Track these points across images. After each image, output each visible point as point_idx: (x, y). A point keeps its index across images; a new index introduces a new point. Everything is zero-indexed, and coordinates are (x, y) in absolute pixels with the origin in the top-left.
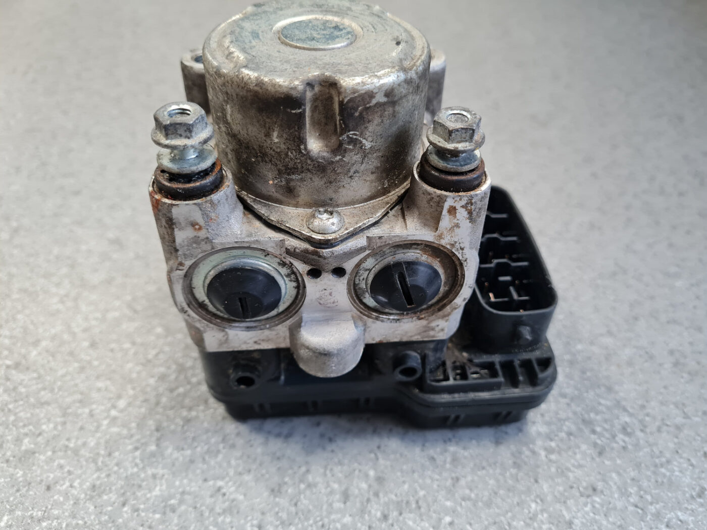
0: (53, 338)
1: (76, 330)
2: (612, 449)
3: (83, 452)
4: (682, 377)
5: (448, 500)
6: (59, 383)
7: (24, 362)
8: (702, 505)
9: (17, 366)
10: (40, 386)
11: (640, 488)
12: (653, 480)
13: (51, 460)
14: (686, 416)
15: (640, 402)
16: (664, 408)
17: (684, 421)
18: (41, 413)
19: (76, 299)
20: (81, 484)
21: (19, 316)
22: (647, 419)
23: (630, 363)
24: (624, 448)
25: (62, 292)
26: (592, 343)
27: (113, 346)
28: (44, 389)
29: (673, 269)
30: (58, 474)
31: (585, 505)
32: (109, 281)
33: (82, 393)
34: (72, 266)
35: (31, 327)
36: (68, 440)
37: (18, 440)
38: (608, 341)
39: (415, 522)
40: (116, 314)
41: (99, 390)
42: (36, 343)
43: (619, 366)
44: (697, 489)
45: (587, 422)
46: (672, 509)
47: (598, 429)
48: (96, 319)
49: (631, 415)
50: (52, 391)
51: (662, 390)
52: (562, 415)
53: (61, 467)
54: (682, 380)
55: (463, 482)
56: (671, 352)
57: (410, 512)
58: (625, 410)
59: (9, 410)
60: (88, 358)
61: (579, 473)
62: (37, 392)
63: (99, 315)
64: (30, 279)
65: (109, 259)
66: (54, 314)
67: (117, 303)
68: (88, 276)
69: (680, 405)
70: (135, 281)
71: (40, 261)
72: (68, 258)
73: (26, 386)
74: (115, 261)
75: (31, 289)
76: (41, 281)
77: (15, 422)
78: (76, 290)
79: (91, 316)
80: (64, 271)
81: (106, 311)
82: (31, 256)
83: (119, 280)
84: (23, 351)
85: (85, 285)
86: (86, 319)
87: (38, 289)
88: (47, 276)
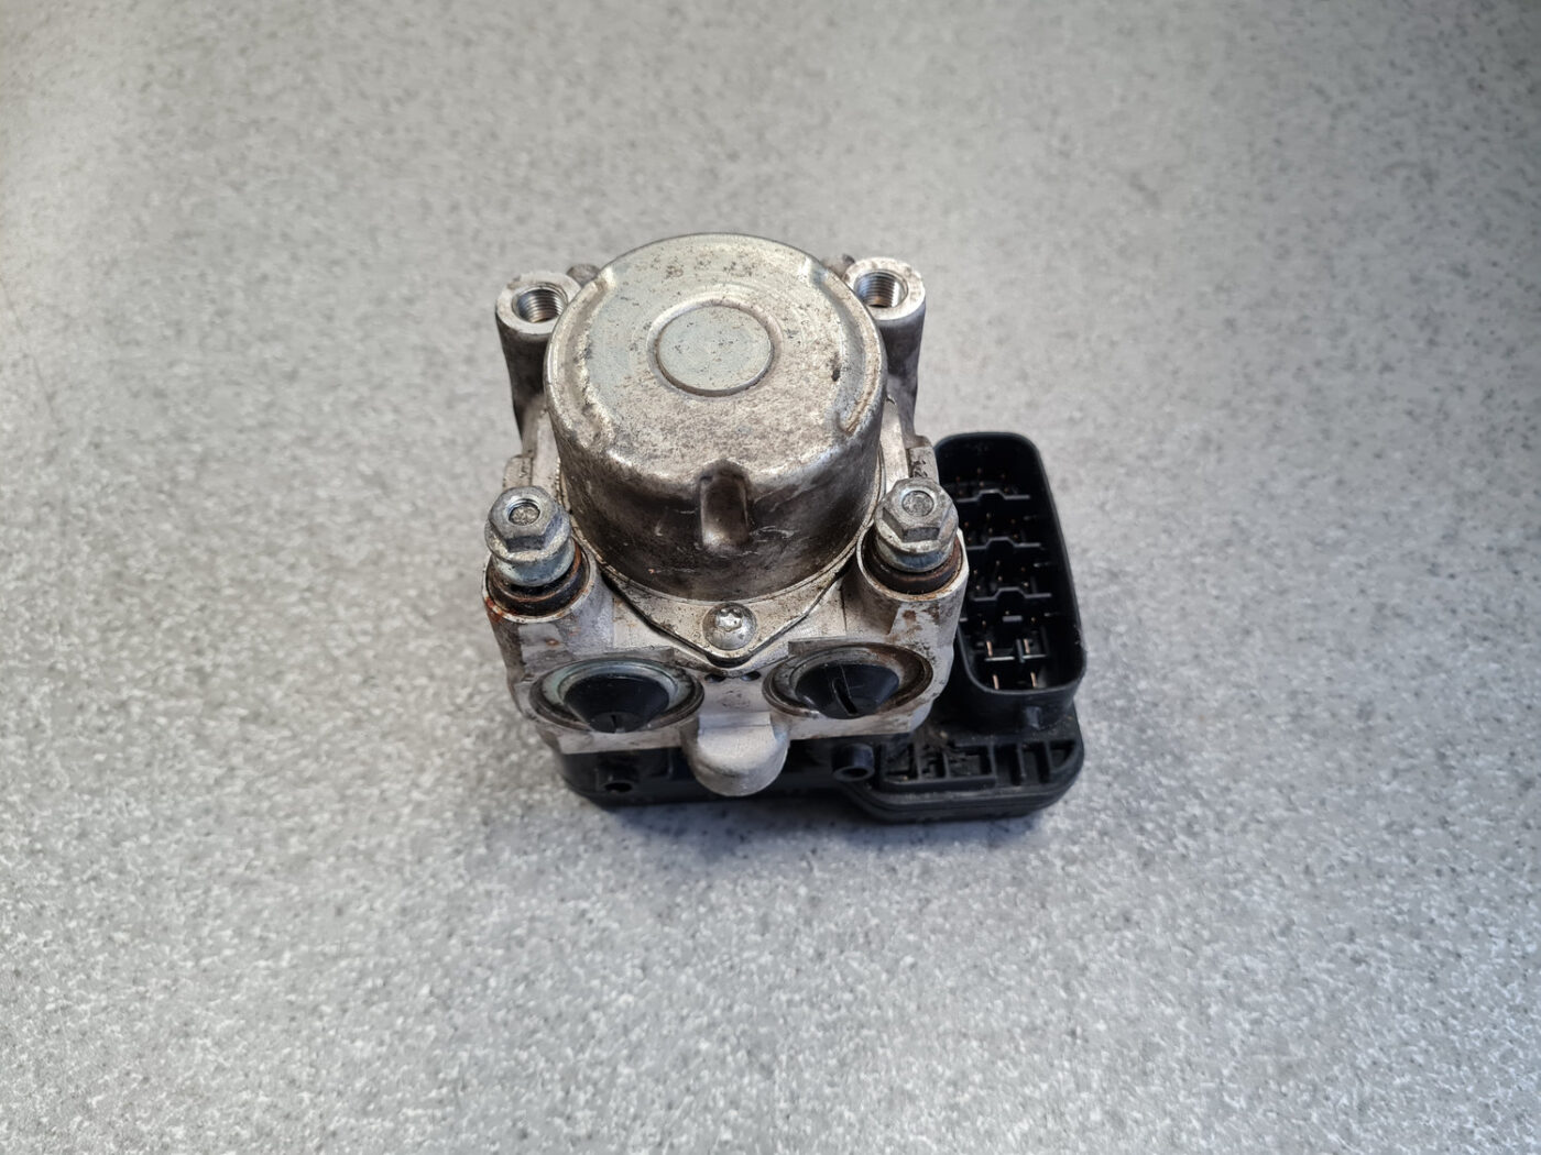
0: (302, 667)
1: (337, 653)
2: (1166, 858)
3: (379, 857)
4: (1301, 740)
5: (910, 932)
6: (326, 747)
7: (264, 710)
8: (1283, 947)
9: (255, 717)
10: (298, 751)
11: (1196, 920)
12: (1217, 908)
13: (336, 870)
14: (1292, 807)
15: (1222, 783)
16: (1259, 793)
17: (1286, 814)
18: (307, 794)
19: (326, 596)
20: (385, 905)
21: (242, 629)
22: (1229, 810)
23: (1220, 714)
24: (1184, 857)
25: (302, 582)
26: (1165, 678)
27: (399, 680)
28: (304, 756)
29: (1334, 533)
30: (350, 890)
31: (1110, 942)
32: (377, 559)
33: (363, 763)
34: (311, 531)
35: (265, 648)
36: (356, 838)
37: (281, 840)
38: (1191, 673)
39: (861, 963)
40: (397, 623)
41: (389, 757)
42: (277, 678)
43: (1201, 718)
44: (1282, 922)
45: (1135, 815)
46: (1239, 952)
47: (1149, 826)
48: (365, 633)
49: (1204, 803)
50: (317, 758)
51: (1264, 762)
52: (1098, 802)
53: (352, 880)
54: (1300, 745)
55: (934, 906)
56: (1293, 695)
57: (856, 949)
58: (1198, 796)
59: (260, 793)
60: (363, 703)
61: (1109, 894)
62: (295, 761)
63: (368, 626)
64: (245, 556)
65: (369, 515)
66: (296, 624)
67: (395, 602)
68: (338, 550)
69: (1286, 789)
70: (418, 559)
71: (254, 522)
72: (300, 514)
73: (276, 752)
74: (380, 520)
75: (252, 578)
76: (265, 560)
77: (272, 811)
78: (324, 578)
79: (356, 627)
80: (298, 540)
81: (380, 617)
82: (238, 511)
83: (392, 559)
84: (260, 691)
85: (337, 568)
86: (350, 634)
87: (262, 576)
88: (271, 551)
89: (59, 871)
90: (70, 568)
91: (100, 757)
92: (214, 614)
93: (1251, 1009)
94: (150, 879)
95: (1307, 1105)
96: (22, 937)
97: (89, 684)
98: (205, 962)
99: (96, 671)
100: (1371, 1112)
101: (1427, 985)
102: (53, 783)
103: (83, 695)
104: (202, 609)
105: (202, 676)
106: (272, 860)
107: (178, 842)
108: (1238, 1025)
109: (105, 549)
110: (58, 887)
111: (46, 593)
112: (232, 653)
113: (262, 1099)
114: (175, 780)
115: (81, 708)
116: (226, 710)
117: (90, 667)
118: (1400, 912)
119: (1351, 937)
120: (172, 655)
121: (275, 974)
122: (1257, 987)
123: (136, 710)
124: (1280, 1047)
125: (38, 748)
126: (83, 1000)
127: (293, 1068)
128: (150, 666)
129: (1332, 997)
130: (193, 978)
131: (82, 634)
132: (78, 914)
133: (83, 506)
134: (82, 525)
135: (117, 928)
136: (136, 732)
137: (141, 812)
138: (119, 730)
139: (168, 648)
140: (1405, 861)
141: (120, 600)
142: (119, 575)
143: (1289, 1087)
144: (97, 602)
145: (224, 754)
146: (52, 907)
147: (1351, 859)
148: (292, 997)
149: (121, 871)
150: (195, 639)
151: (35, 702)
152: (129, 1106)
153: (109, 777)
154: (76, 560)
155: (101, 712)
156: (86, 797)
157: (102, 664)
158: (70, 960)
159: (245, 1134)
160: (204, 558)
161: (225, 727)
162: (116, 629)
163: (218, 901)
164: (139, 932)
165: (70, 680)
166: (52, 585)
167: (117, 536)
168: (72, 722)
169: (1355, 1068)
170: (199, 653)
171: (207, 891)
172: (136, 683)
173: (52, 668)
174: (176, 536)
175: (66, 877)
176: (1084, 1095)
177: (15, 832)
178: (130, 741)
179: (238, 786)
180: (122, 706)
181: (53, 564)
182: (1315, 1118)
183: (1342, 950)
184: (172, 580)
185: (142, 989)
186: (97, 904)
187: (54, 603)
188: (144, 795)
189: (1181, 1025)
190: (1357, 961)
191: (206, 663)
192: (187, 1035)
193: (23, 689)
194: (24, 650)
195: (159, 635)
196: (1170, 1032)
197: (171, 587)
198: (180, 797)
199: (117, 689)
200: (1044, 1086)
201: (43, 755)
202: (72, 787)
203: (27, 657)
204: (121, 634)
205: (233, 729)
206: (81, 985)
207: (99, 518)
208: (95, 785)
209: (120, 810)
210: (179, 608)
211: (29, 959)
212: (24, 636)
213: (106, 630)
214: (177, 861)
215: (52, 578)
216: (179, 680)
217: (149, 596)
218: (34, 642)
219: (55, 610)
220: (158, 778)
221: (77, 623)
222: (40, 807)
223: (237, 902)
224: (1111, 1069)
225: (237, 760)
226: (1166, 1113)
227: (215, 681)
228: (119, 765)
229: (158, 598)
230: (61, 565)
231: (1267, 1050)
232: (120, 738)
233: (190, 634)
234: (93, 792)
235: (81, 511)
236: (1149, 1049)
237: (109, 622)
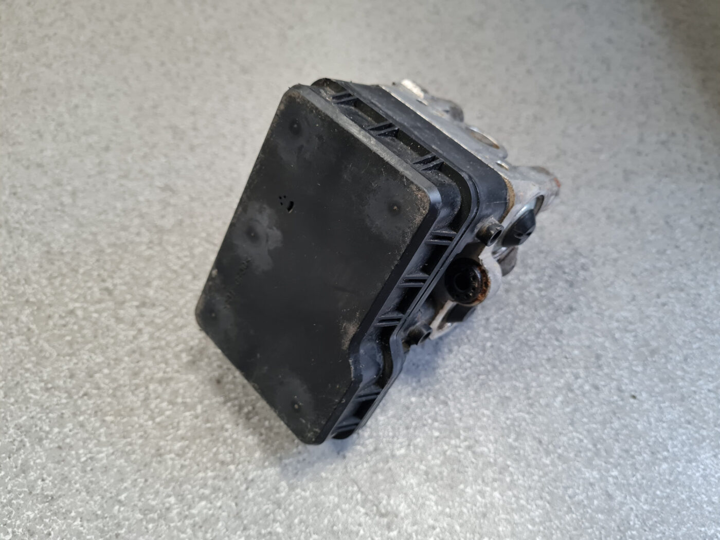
0: (160, 277)
1: (176, 268)
2: (578, 281)
4: (613, 226)
5: (485, 332)
7: (147, 300)
8: (634, 305)
9: (143, 304)
10: (171, 315)
14: (619, 252)
15: (589, 248)
16: (605, 249)
17: (618, 255)
19: (160, 244)
21: (122, 266)
22: (596, 258)
23: (579, 222)
24: (585, 280)
25: (145, 240)
28: (175, 316)
31: (568, 318)
32: (180, 223)
34: (141, 216)
35: (137, 273)
37: (177, 356)
39: (469, 349)
42: (148, 284)
43: (572, 225)
44: (631, 296)
45: (560, 267)
46: (618, 311)
47: (567, 270)
48: (186, 256)
49: (585, 257)
50: (182, 317)
51: (602, 237)
52: (543, 265)
54: (613, 228)
55: (492, 320)
56: (604, 210)
57: (465, 344)
58: (581, 255)
59: (158, 337)
61: (560, 300)
62: (172, 319)
63: (187, 253)
64: (112, 233)
65: (169, 204)
66: (149, 259)
67: (196, 241)
68: (159, 222)
69: (614, 245)
70: (201, 220)
71: (111, 216)
72: (134, 210)
73: (160, 318)
74: (175, 206)
75: (118, 242)
76: (123, 234)
77: (168, 344)
78: (156, 236)
79: (180, 255)
80: (137, 221)
81: (191, 248)
82: (100, 214)
83: (188, 221)
84: (142, 292)
85: (161, 230)
86: (179, 258)
87: (124, 241)
88: (124, 228)
89: (65, 395)
90: (21, 253)
91: (68, 338)
92: (105, 262)
93: (631, 331)
94: (115, 389)
95: (665, 363)
96: (56, 430)
97: (50, 305)
98: (158, 420)
99: (52, 298)
100: (689, 360)
101: (692, 308)
102: (47, 355)
103: (49, 311)
104: (98, 261)
105: (109, 291)
106: (176, 367)
107: (124, 369)
108: (629, 339)
109: (36, 241)
110: (67, 403)
111: (11, 267)
112: (121, 278)
113: (210, 474)
114: (112, 341)
115: (50, 317)
116: (127, 304)
117: (47, 297)
118: (672, 283)
119: (658, 296)
120: (90, 284)
121: (197, 417)
122: (631, 323)
123: (80, 313)
124: (647, 344)
125: (33, 340)
126: (99, 452)
127: (221, 457)
128: (79, 291)
129: (660, 320)
130: (154, 429)
131: (38, 283)
132: (83, 413)
133: (17, 223)
134: (20, 232)
135: (106, 414)
136: (83, 323)
137: (100, 359)
138: (75, 323)
139: (86, 282)
140: (667, 264)
141: (53, 264)
142: (48, 252)
143: (656, 357)
144: (41, 267)
145: (133, 324)
146: (67, 413)
147: (647, 266)
148: (209, 425)
149: (99, 388)
150: (99, 275)
151: (23, 318)
152: (141, 495)
153: (76, 346)
154: (22, 249)
155: (61, 317)
156: (68, 358)
157: (55, 295)
158: (86, 435)
159: (207, 492)
160: (90, 238)
161: (129, 311)
162: (55, 278)
163: (155, 391)
164: (118, 414)
165: (39, 305)
166: (13, 262)
167: (40, 234)
168: (47, 324)
169: (677, 344)
170: (104, 281)
171: (147, 388)
172: (76, 300)
173: (27, 301)
174: (72, 230)
175: (70, 396)
176: (579, 381)
177: (35, 381)
178: (82, 328)
179: (146, 337)
180: (72, 312)
181: (10, 252)
182: (669, 367)
183: (657, 302)
184: (77, 250)
185: (129, 440)
186: (91, 406)
187: (18, 271)
188: (98, 351)
189: (607, 344)
190: (664, 305)
191: (109, 284)
192: (160, 455)
193: (15, 314)
194: (9, 295)
195: (80, 277)
196: (604, 348)
197: (78, 253)
198: (118, 348)
199: (66, 305)
200: (562, 381)
201: (37, 342)
202: (58, 355)
203: (12, 298)
204: (59, 279)
205: (134, 312)
206: (96, 445)
207: (28, 227)
208: (71, 352)
209: (88, 360)
210: (86, 263)
211: (63, 440)
212: (6, 288)
213: (50, 278)
214: (126, 378)
215: (12, 259)
216: (98, 295)
217: (67, 259)
218: (13, 291)
219: (19, 274)
220: (103, 342)
221: (33, 278)
222: (45, 367)
223: (164, 390)
224: (586, 368)
225: (141, 325)
226: (614, 379)
227: (116, 292)
228: (80, 340)
229: (73, 259)
230: (15, 252)
231: (642, 346)
232: (76, 327)
233: (95, 273)
234: (69, 355)
235: (17, 226)
236: (598, 357)
237: (51, 275)
